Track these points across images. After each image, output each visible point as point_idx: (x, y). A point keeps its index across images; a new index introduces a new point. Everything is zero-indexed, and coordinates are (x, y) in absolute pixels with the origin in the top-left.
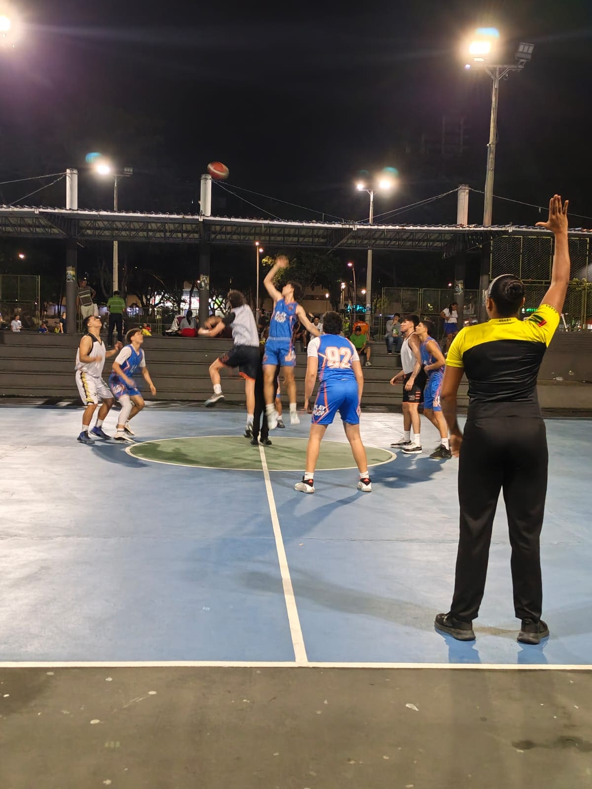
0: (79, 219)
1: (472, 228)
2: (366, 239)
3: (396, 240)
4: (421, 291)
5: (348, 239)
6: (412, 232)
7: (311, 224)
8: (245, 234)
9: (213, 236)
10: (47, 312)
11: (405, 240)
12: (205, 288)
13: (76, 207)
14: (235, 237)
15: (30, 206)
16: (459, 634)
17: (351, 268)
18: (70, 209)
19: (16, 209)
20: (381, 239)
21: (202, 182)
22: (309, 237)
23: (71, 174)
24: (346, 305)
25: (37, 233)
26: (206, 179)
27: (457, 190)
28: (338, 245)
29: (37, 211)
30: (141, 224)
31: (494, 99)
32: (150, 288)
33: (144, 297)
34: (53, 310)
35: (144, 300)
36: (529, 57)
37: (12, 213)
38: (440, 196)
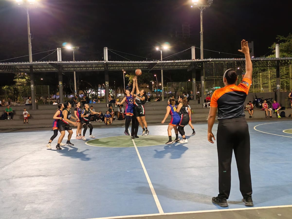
0: (62, 65)
1: (198, 60)
2: (161, 66)
3: (171, 66)
4: (180, 83)
5: (155, 67)
6: (177, 63)
7: (143, 62)
8: (120, 67)
9: (109, 68)
10: (51, 98)
11: (174, 66)
12: (108, 86)
13: (61, 61)
14: (116, 68)
15: (45, 61)
16: (222, 205)
17: (155, 77)
18: (59, 61)
19: (40, 63)
20: (167, 66)
21: (104, 50)
22: (142, 66)
23: (59, 49)
24: (155, 90)
25: (48, 71)
26: (106, 49)
27: (191, 48)
28: (152, 69)
29: (48, 63)
30: (84, 65)
31: (201, 17)
32: (87, 88)
33: (85, 91)
34: (54, 97)
35: (85, 92)
36: (212, 2)
37: (38, 64)
38: (185, 50)
